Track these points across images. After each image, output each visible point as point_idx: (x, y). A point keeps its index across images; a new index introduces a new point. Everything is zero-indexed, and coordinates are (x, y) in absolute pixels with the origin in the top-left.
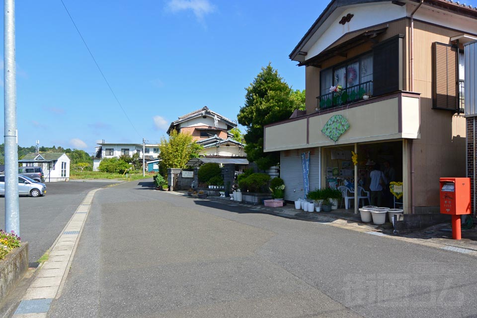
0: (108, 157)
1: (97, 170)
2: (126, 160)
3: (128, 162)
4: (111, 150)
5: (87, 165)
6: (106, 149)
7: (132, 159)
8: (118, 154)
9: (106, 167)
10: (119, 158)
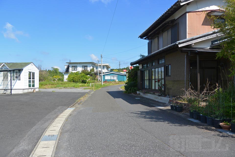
0: (73, 72)
1: (66, 81)
2: (85, 73)
3: (87, 75)
4: (75, 67)
5: (60, 77)
6: (72, 66)
7: (90, 73)
8: (80, 69)
9: (72, 78)
10: (80, 72)
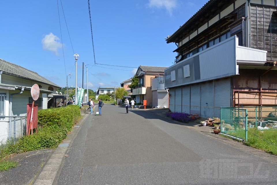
0: (102, 94)
2: (109, 95)
3: (110, 96)
4: (103, 91)
5: (93, 97)
6: (101, 90)
7: (111, 95)
8: (106, 92)
10: (106, 94)
